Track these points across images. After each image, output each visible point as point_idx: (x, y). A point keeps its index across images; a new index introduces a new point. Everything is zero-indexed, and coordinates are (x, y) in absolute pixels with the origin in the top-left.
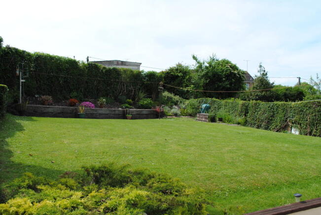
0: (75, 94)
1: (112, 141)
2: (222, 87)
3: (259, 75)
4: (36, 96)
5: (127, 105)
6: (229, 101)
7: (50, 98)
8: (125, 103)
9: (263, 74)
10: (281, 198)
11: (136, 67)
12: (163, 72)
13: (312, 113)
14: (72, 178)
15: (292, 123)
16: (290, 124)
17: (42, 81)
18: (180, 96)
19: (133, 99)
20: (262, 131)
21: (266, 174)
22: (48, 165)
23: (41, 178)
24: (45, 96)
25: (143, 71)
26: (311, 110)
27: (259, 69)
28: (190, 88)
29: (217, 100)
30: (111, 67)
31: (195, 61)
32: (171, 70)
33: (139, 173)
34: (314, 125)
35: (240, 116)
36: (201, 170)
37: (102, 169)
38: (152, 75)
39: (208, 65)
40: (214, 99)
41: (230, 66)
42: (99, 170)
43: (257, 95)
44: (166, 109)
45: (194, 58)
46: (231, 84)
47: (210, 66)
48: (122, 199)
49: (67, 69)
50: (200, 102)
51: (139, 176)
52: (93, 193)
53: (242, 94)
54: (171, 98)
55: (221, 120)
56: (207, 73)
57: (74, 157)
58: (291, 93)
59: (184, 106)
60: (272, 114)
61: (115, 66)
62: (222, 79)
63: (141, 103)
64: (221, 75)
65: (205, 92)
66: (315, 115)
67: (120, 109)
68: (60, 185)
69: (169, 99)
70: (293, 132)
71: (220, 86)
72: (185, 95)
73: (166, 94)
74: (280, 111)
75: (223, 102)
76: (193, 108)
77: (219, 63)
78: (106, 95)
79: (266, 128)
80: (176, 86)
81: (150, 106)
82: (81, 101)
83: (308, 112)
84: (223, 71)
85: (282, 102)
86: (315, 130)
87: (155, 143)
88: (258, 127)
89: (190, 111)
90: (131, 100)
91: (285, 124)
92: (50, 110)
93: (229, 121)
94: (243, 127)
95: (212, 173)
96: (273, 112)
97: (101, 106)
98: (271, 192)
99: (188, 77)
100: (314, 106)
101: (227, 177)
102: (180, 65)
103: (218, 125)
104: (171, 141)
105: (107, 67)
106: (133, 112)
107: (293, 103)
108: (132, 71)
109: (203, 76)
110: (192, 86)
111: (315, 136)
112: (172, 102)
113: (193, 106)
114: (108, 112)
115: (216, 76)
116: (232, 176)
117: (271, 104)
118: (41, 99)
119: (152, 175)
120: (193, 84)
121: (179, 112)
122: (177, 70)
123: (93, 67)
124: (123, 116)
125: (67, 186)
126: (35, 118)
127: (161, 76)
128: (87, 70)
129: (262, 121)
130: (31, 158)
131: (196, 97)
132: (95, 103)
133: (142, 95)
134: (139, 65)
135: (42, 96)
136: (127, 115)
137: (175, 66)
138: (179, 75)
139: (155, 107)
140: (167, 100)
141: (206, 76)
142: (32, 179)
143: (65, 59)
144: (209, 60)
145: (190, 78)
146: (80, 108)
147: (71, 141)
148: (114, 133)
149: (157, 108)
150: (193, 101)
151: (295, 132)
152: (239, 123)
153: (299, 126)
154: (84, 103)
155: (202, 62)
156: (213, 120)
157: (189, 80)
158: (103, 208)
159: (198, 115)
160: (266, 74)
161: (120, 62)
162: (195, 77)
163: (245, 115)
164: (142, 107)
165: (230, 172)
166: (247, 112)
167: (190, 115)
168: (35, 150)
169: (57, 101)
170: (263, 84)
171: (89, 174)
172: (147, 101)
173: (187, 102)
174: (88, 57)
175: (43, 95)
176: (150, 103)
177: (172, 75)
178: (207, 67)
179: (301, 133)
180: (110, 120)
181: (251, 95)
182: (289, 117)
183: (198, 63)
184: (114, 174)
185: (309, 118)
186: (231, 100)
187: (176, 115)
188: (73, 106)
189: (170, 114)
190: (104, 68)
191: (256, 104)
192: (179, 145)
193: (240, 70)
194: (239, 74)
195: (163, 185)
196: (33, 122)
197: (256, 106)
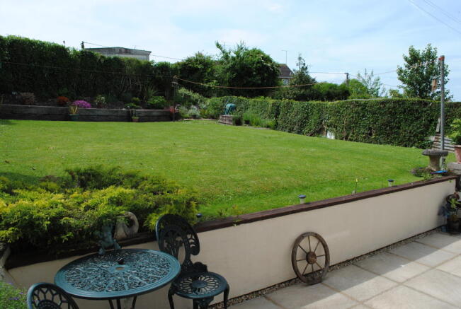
0: (65, 90)
1: (108, 146)
2: (251, 84)
3: (297, 69)
4: (14, 93)
5: (133, 104)
6: (258, 100)
7: (31, 95)
8: (130, 102)
9: (303, 67)
10: (287, 200)
11: (145, 57)
12: (178, 63)
13: (350, 115)
14: (54, 182)
15: (328, 126)
16: (326, 127)
17: (20, 74)
18: (200, 94)
19: (141, 97)
20: (294, 136)
21: (278, 178)
22: (28, 172)
23: (19, 182)
24: (25, 94)
25: (152, 62)
26: (349, 111)
27: (298, 62)
28: (213, 84)
29: (244, 98)
30: (112, 56)
31: (219, 50)
32: (189, 60)
33: (131, 176)
34: (350, 128)
35: (270, 117)
36: (207, 174)
37: (89, 172)
38: (164, 67)
39: (235, 55)
40: (241, 98)
41: (263, 57)
42: (85, 173)
43: (295, 94)
44: (182, 109)
45: (218, 46)
46: (263, 79)
47: (238, 56)
48: (104, 197)
49: (53, 58)
50: (223, 101)
51: (131, 178)
52: (75, 194)
53: (278, 92)
54: (189, 96)
55: (248, 122)
56: (233, 66)
57: (60, 164)
58: (335, 91)
59: (204, 106)
60: (306, 115)
61: (117, 55)
62: (252, 73)
63: (151, 101)
64: (250, 68)
65: (231, 89)
66: (352, 117)
67: (124, 109)
68: (39, 189)
69: (187, 97)
70: (328, 136)
71: (250, 82)
72: (206, 93)
73: (183, 91)
74: (315, 111)
75: (251, 101)
76: (215, 109)
77: (248, 53)
78: (105, 93)
79: (299, 133)
80: (195, 81)
81: (162, 106)
82: (73, 99)
83: (345, 113)
84: (254, 63)
85: (318, 102)
86: (351, 134)
87: (161, 147)
88: (290, 131)
89: (212, 112)
90: (138, 98)
91: (320, 127)
92: (33, 111)
93: (257, 124)
94: (272, 131)
95: (218, 178)
96: (307, 113)
97: (99, 106)
98: (280, 196)
99: (210, 69)
100: (351, 106)
101: (235, 181)
102: (200, 55)
103: (245, 129)
104: (180, 146)
105: (106, 56)
106: (140, 113)
107: (330, 103)
108: (138, 62)
109: (228, 70)
110: (215, 81)
111: (351, 140)
112: (190, 101)
113: (215, 106)
114: (108, 113)
115: (246, 69)
116: (240, 180)
117: (306, 103)
118: (20, 97)
119: (145, 178)
120: (216, 79)
121: (198, 114)
122: (196, 60)
123: (88, 56)
124: (128, 118)
125: (47, 190)
126: (13, 121)
127: (176, 69)
128: (79, 60)
129: (295, 124)
130: (7, 165)
131: (219, 95)
132: (91, 102)
133: (151, 92)
134: (147, 54)
135: (21, 93)
136: (133, 117)
137: (195, 56)
138: (199, 67)
139: (168, 107)
140: (184, 98)
141: (232, 69)
142: (7, 184)
143: (50, 45)
144: (236, 49)
145: (213, 71)
146: (72, 108)
147: (57, 147)
148: (112, 137)
149: (171, 109)
150: (216, 100)
151: (330, 136)
152: (268, 127)
153: (334, 129)
154: (77, 102)
155: (227, 51)
156: (238, 122)
157: (211, 74)
158: (84, 206)
159: (221, 117)
160: (306, 68)
161: (123, 51)
162: (219, 70)
163: (276, 117)
164: (153, 107)
165: (239, 176)
166: (278, 114)
167: (212, 117)
168: (12, 157)
169: (41, 100)
170: (301, 80)
171: (73, 177)
172: (159, 100)
173: (209, 101)
174: (83, 43)
175: (23, 92)
176: (163, 102)
177: (190, 67)
178: (233, 58)
179: (336, 138)
180: (111, 123)
181: (288, 93)
182: (325, 119)
183: (223, 52)
184: (102, 176)
185: (345, 120)
186: (260, 99)
187: (195, 117)
188: (63, 105)
189: (187, 115)
190: (103, 57)
191: (288, 104)
192: (190, 149)
193: (274, 62)
194: (273, 68)
195: (155, 186)
196: (10, 126)
197: (288, 106)
